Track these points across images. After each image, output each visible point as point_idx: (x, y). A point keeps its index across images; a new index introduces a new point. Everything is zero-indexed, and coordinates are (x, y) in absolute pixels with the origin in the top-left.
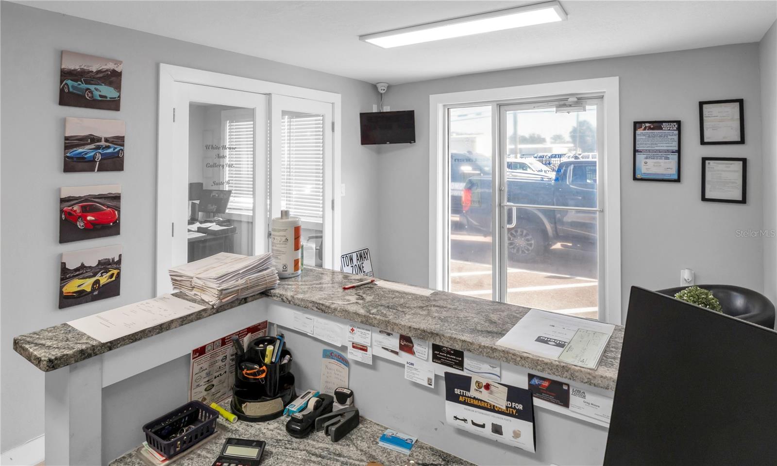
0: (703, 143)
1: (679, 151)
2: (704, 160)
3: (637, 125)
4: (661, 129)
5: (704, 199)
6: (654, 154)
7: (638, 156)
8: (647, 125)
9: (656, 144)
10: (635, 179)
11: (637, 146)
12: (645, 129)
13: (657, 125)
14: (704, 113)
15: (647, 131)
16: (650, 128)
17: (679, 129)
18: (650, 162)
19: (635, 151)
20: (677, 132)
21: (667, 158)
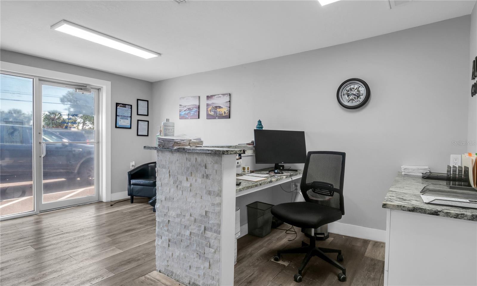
0: (138, 114)
1: (131, 117)
2: (138, 121)
3: (117, 104)
4: (125, 107)
5: (138, 135)
6: (124, 117)
7: (118, 117)
8: (121, 105)
9: (124, 113)
10: (116, 127)
11: (117, 113)
12: (120, 107)
13: (124, 105)
14: (139, 104)
15: (121, 108)
16: (122, 107)
17: (131, 108)
18: (122, 120)
19: (116, 115)
20: (130, 109)
21: (127, 119)
